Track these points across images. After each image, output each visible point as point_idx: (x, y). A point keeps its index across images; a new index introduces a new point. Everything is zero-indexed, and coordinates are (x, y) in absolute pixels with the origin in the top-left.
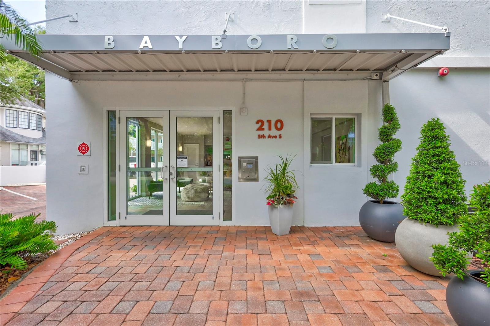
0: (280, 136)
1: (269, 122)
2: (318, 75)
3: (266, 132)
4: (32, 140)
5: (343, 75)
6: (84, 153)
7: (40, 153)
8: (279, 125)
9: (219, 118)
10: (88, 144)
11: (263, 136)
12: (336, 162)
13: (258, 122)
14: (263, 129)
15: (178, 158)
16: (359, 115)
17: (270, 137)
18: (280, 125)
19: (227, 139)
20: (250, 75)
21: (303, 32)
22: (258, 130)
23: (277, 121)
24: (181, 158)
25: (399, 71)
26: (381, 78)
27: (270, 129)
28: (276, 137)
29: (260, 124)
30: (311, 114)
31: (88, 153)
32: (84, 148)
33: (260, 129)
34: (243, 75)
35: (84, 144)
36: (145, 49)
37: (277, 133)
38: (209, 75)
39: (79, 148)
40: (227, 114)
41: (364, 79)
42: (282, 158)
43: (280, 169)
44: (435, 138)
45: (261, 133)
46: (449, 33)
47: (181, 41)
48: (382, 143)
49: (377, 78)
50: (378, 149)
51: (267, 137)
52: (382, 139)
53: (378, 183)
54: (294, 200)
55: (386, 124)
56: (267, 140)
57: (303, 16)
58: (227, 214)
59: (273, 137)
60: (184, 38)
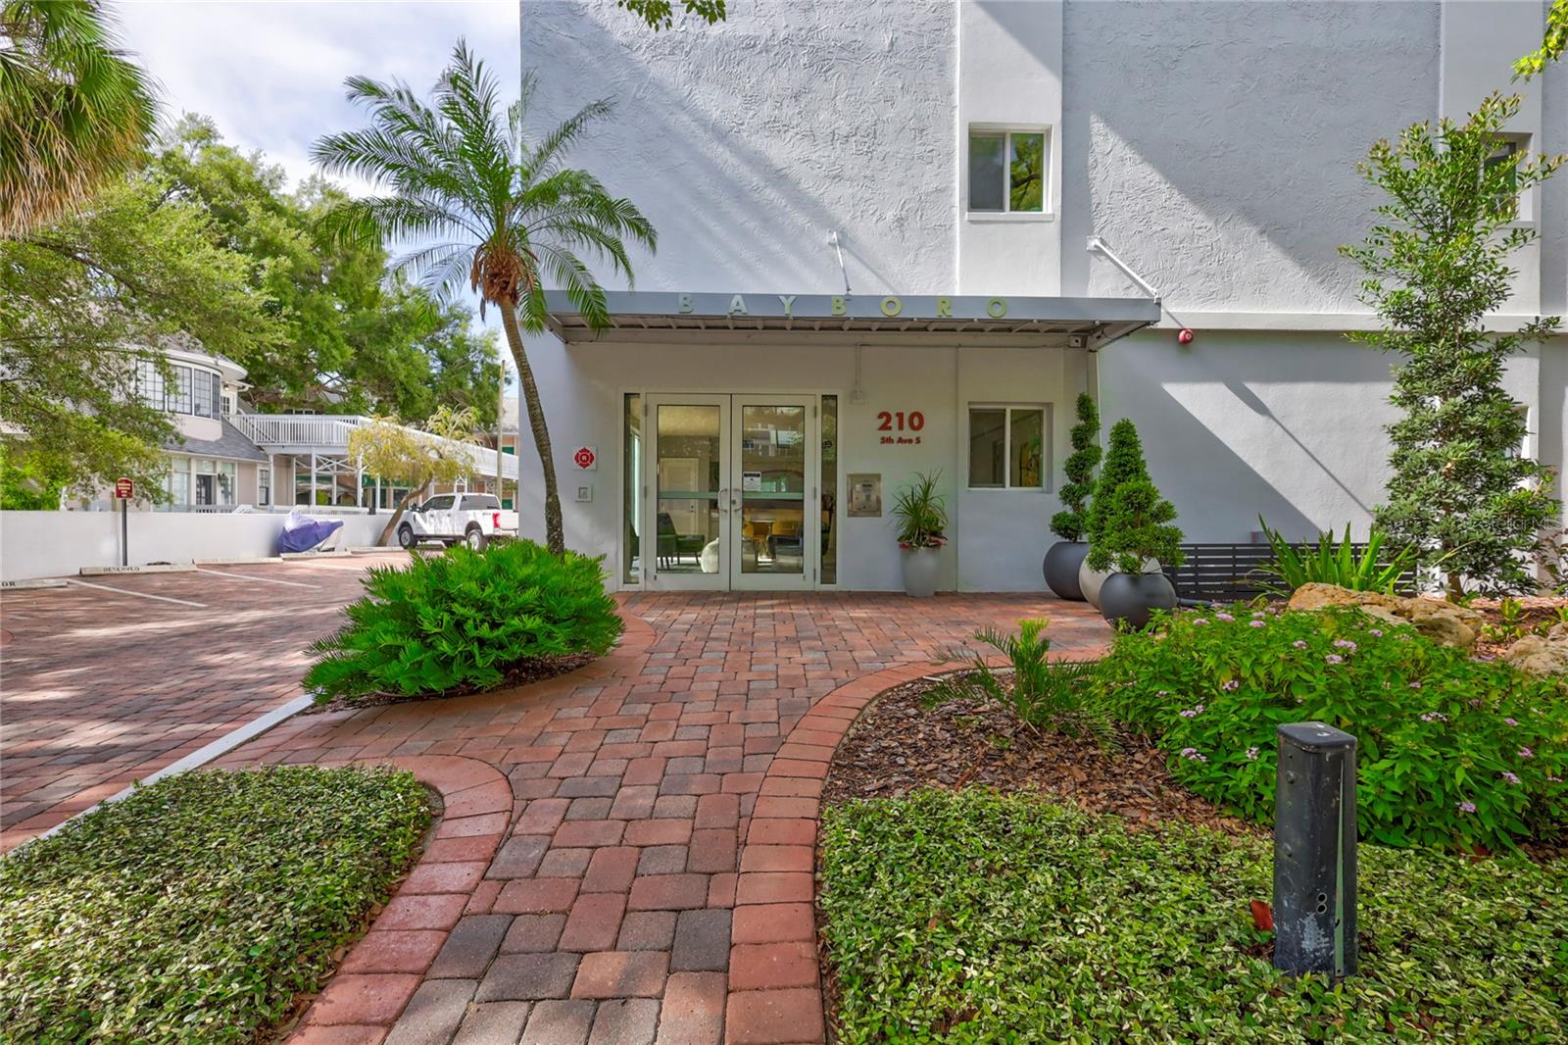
0: (918, 440)
1: (900, 416)
2: (982, 339)
3: (895, 433)
4: (201, 445)
5: (1024, 339)
6: (584, 466)
7: (218, 482)
8: (916, 422)
9: (815, 408)
10: (592, 450)
11: (889, 440)
12: (1011, 485)
13: (880, 416)
14: (890, 428)
15: (746, 475)
16: (1049, 405)
17: (900, 440)
18: (917, 420)
19: (829, 443)
20: (868, 337)
21: (958, 293)
22: (880, 429)
23: (913, 415)
24: (750, 475)
25: (1106, 340)
26: (1084, 345)
27: (901, 427)
28: (910, 441)
29: (885, 419)
30: (970, 403)
31: (593, 466)
32: (584, 458)
33: (885, 427)
34: (858, 337)
35: (585, 450)
36: (737, 314)
37: (913, 435)
38: (799, 336)
39: (576, 458)
40: (830, 402)
41: (1056, 346)
42: (921, 476)
43: (919, 492)
44: (1122, 443)
45: (886, 434)
46: (1159, 299)
47: (787, 303)
48: (1075, 451)
49: (1079, 345)
50: (1070, 460)
51: (896, 440)
52: (1076, 446)
53: (1070, 512)
54: (942, 541)
55: (1082, 422)
56: (894, 446)
57: (958, 239)
58: (828, 571)
59: (905, 441)
60: (792, 298)
